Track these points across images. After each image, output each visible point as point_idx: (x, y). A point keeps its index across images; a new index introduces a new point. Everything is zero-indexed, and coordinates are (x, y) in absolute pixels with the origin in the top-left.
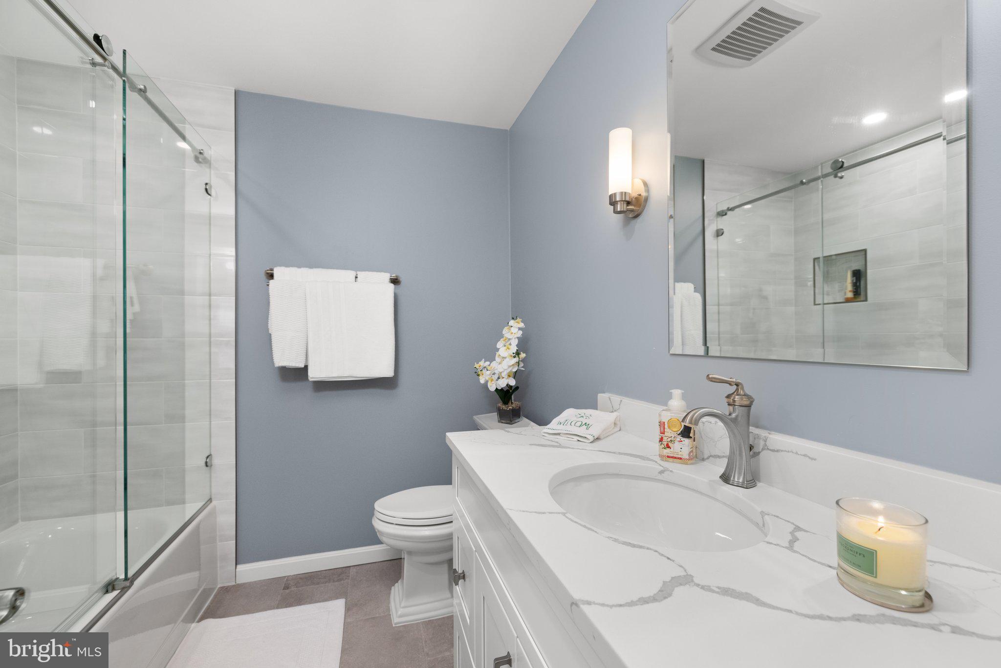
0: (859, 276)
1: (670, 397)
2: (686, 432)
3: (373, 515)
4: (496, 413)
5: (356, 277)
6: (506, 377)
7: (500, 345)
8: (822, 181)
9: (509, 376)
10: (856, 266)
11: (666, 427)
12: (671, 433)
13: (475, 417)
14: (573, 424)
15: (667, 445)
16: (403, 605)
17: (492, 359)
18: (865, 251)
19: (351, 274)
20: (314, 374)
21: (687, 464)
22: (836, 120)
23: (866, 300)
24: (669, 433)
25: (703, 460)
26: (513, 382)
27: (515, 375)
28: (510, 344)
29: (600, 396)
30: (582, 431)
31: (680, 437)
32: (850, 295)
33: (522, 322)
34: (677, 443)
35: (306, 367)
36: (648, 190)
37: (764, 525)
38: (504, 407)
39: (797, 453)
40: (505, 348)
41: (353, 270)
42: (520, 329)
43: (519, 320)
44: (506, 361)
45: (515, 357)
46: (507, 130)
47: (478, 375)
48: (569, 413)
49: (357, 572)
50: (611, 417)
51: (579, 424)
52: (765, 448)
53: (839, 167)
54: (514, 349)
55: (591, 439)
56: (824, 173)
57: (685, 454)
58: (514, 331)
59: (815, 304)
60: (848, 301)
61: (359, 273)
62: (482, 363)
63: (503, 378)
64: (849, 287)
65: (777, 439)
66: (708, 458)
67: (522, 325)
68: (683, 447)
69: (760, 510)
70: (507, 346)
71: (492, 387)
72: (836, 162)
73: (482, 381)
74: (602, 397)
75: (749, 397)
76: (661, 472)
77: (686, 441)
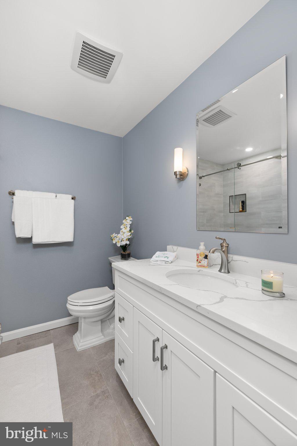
0: (243, 203)
1: (200, 245)
2: (206, 257)
3: (67, 302)
4: (120, 256)
5: (56, 196)
6: (126, 240)
7: (122, 227)
8: (234, 170)
9: (127, 240)
10: (243, 199)
11: (199, 255)
12: (201, 258)
13: (109, 258)
14: (162, 257)
15: (200, 262)
16: (81, 341)
17: (118, 233)
18: (246, 194)
19: (54, 195)
20: (35, 241)
21: (206, 268)
22: (238, 148)
23: (246, 212)
24: (200, 258)
25: (211, 266)
26: (128, 243)
27: (129, 240)
28: (127, 227)
29: (168, 246)
30: (166, 259)
31: (204, 259)
32: (241, 210)
33: (131, 218)
34: (203, 261)
35: (32, 237)
36: (188, 171)
37: (236, 283)
38: (124, 253)
39: (242, 261)
40: (125, 228)
41: (55, 193)
42: (130, 221)
43: (130, 217)
44: (125, 234)
45: (130, 232)
46: (122, 138)
47: (112, 240)
48: (158, 253)
49: (54, 332)
50: (175, 254)
51: (164, 257)
52: (232, 260)
53: (239, 165)
54: (128, 229)
55: (170, 262)
56: (235, 167)
57: (206, 264)
58: (128, 221)
59: (230, 213)
60: (240, 212)
61: (57, 194)
62: (114, 235)
63: (124, 241)
64: (241, 207)
65: (236, 257)
66: (212, 265)
67: (131, 219)
68: (205, 262)
69: (234, 279)
70: (126, 228)
71: (119, 245)
72: (238, 163)
73: (114, 242)
74: (169, 247)
75: (228, 244)
76: (199, 271)
77: (206, 260)
